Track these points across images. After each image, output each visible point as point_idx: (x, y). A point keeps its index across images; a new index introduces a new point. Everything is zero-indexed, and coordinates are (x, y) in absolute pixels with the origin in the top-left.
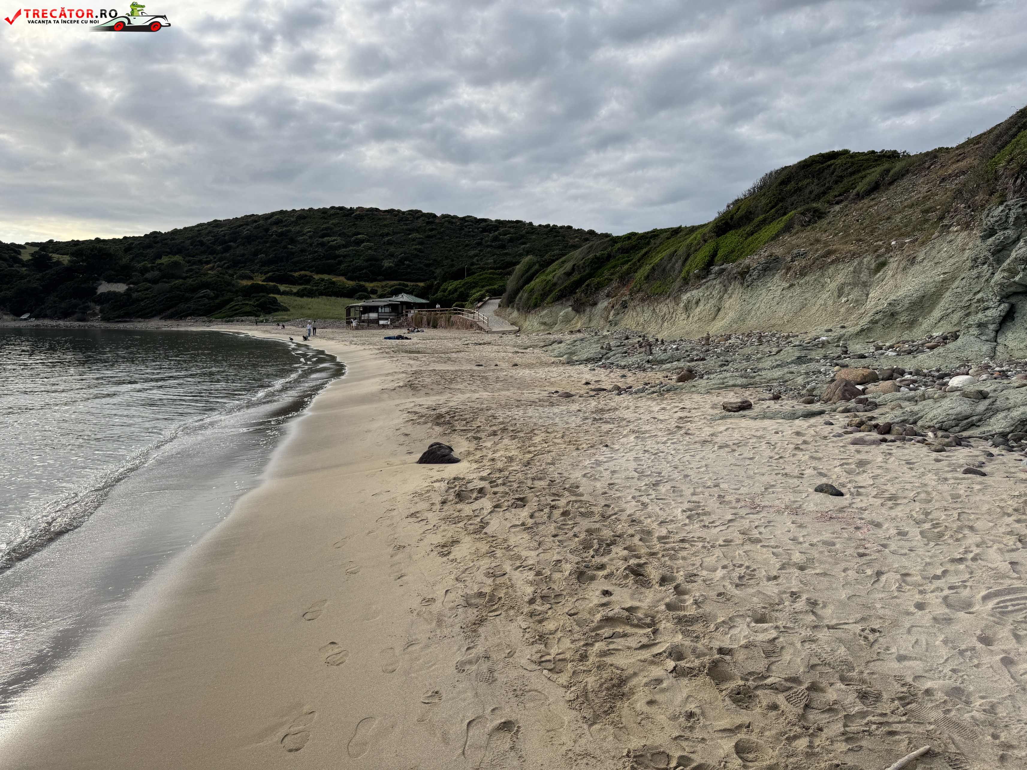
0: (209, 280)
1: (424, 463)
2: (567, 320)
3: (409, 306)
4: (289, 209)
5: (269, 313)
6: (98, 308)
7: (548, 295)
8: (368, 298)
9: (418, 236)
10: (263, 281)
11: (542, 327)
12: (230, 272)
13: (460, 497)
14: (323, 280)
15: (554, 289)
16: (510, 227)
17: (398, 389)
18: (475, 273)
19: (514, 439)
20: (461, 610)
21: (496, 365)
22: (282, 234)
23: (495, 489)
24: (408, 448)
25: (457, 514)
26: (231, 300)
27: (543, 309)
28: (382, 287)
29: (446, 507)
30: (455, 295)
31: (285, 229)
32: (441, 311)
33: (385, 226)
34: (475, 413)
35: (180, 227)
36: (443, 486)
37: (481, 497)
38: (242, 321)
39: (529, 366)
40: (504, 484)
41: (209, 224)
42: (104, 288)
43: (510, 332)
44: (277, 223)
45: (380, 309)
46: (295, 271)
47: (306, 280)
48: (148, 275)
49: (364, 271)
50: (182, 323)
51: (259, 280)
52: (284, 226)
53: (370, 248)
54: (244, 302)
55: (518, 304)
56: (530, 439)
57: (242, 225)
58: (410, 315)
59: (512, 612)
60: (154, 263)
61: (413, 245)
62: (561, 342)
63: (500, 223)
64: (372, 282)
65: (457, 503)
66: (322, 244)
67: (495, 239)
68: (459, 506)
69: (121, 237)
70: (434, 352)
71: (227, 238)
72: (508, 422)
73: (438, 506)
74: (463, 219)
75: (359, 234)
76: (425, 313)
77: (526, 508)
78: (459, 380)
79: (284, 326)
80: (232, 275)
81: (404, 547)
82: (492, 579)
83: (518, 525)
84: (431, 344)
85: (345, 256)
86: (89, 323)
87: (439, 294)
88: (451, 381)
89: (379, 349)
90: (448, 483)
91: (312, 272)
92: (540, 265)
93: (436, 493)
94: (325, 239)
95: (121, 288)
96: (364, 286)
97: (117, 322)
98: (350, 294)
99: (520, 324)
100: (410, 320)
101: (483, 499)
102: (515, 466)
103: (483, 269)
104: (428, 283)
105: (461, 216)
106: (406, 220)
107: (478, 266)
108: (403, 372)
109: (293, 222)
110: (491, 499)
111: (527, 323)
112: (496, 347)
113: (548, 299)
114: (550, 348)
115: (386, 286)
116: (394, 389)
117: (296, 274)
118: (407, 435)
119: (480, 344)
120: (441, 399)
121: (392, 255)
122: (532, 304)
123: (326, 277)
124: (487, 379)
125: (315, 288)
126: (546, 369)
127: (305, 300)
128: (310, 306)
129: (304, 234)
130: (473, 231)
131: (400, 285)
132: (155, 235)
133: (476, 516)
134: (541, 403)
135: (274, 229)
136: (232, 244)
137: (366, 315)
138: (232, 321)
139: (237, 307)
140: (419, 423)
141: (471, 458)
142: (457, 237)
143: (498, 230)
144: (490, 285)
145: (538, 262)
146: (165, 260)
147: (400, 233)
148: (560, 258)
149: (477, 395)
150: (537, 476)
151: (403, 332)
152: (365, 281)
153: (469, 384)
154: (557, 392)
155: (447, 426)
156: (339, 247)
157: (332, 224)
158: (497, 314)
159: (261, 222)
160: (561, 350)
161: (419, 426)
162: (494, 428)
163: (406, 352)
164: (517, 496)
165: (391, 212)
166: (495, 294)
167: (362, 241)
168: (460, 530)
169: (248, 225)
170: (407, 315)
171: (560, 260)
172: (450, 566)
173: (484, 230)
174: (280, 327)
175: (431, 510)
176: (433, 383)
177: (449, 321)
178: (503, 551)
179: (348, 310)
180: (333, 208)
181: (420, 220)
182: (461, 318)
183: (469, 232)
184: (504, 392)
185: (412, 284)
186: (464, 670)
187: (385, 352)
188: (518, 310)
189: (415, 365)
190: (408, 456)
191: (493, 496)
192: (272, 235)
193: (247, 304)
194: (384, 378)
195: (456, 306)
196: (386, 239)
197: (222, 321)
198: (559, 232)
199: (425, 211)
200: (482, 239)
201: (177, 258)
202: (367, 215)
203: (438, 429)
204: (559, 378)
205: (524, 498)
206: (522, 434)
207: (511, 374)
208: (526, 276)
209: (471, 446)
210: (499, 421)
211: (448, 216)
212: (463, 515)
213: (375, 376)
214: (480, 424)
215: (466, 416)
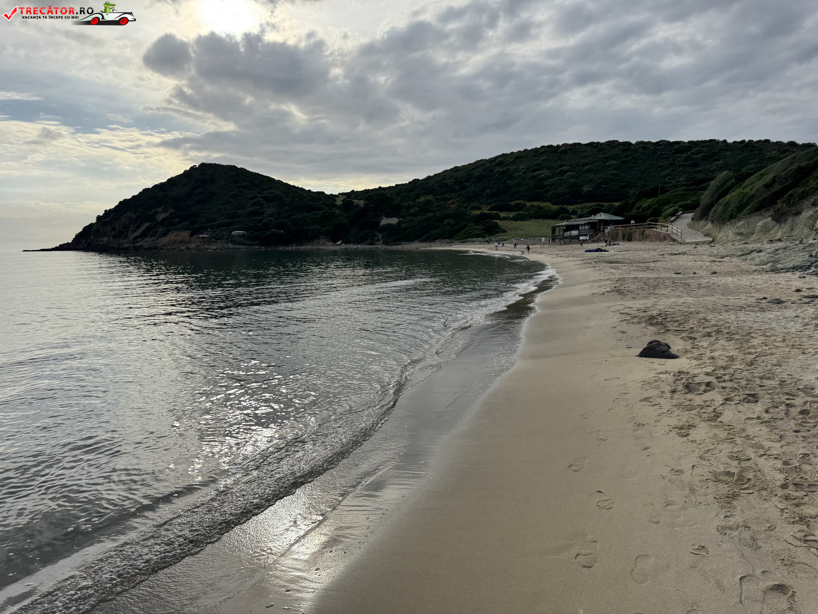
0: (452, 212)
1: (645, 356)
2: (766, 230)
3: (606, 223)
4: (509, 152)
5: (493, 234)
6: (381, 235)
7: (744, 207)
8: (568, 218)
9: (615, 162)
10: (488, 210)
11: (738, 237)
12: (465, 205)
13: (689, 388)
14: (533, 206)
15: (752, 201)
16: (703, 147)
17: (606, 294)
18: (668, 191)
19: (730, 340)
20: (710, 484)
21: (695, 273)
22: (503, 172)
23: (724, 384)
24: (626, 344)
25: (687, 403)
26: (466, 226)
27: (740, 220)
28: (581, 208)
29: (676, 396)
30: (649, 212)
31: (505, 168)
32: (635, 226)
33: (586, 157)
34: (686, 315)
35: (432, 174)
36: (670, 378)
37: (710, 390)
38: (473, 241)
39: (729, 274)
40: (731, 381)
41: (451, 170)
42: (385, 221)
43: (704, 243)
44: (499, 164)
45: (580, 227)
46: (512, 201)
47: (519, 207)
48: (411, 211)
49: (567, 196)
50: (432, 244)
51: (485, 210)
52: (504, 166)
53: (573, 177)
54: (474, 227)
55: (712, 217)
56: (748, 341)
57: (474, 169)
58: (606, 231)
59: (764, 493)
60: (415, 202)
61: (609, 170)
62: (761, 251)
63: (692, 144)
64: (573, 205)
65: (686, 393)
66: (534, 177)
67: (687, 159)
68: (689, 396)
69: (394, 185)
70: (631, 262)
71: (463, 179)
72: (721, 325)
73: (668, 395)
74: (657, 143)
75: (564, 166)
76: (620, 228)
77: (759, 404)
78: (662, 287)
79: (503, 244)
80: (466, 208)
81: (644, 425)
82: (738, 461)
83: (753, 418)
84: (627, 255)
85: (551, 186)
86: (375, 246)
87: (634, 212)
88: (655, 287)
89: (582, 260)
90: (674, 375)
91: (524, 200)
92: (737, 179)
93: (664, 383)
94: (536, 173)
95: (394, 221)
96: (566, 209)
97: (394, 245)
98: (554, 216)
99: (714, 235)
100: (607, 235)
101: (712, 392)
102: (738, 365)
103: (676, 186)
104: (624, 202)
105: (654, 141)
106: (604, 150)
107: (671, 185)
108: (607, 280)
109: (511, 162)
110: (719, 393)
111: (722, 233)
112: (692, 257)
113: (746, 211)
114: (749, 257)
115: (585, 207)
116: (603, 294)
117: (513, 203)
118: (623, 332)
119: (675, 254)
120: (649, 302)
121: (591, 181)
122: (727, 217)
123: (535, 203)
124: (689, 285)
125: (526, 213)
126: (750, 277)
127: (519, 223)
128: (522, 228)
129: (519, 171)
130: (666, 154)
131: (596, 205)
132: (415, 181)
133: (707, 406)
134: (750, 308)
135: (498, 169)
136: (467, 184)
137: (569, 233)
138: (466, 242)
139: (469, 231)
140: (633, 323)
141: (689, 355)
142: (650, 160)
143: (691, 150)
144: (684, 200)
145: (734, 176)
146: (422, 199)
147: (598, 161)
148: (759, 171)
149: (681, 300)
150: (765, 375)
151: (602, 245)
152: (567, 204)
153: (673, 290)
154: (765, 298)
155: (660, 327)
156: (547, 178)
157: (542, 160)
158: (690, 226)
159: (488, 165)
160: (763, 258)
161: (633, 325)
162: (708, 330)
163: (606, 262)
164: (747, 392)
165: (591, 144)
166: (687, 209)
167: (566, 172)
168: (694, 416)
169: (478, 168)
170: (604, 231)
171: (759, 173)
172: (692, 446)
173: (677, 151)
174: (501, 245)
175: (662, 397)
176: (638, 289)
177: (643, 234)
178: (743, 439)
179: (554, 229)
180: (543, 147)
181: (616, 149)
182: (654, 231)
183: (662, 154)
184: (708, 298)
185: (608, 204)
186: (725, 534)
187: (587, 263)
188: (713, 222)
189: (618, 274)
190: (628, 350)
191: (722, 390)
192: (496, 174)
193: (477, 229)
194: (591, 284)
195: (651, 221)
196: (587, 167)
197: (460, 242)
198: (755, 147)
199: (621, 140)
200: (674, 160)
201: (430, 197)
202: (570, 149)
203: (652, 329)
204: (765, 285)
205: (755, 394)
206: (738, 337)
207: (712, 282)
208: (721, 190)
209: (688, 345)
210: (711, 323)
211: (643, 142)
212: (694, 404)
213: (583, 283)
214: (692, 326)
215: (678, 318)
